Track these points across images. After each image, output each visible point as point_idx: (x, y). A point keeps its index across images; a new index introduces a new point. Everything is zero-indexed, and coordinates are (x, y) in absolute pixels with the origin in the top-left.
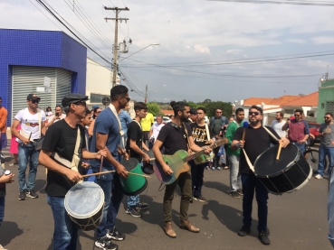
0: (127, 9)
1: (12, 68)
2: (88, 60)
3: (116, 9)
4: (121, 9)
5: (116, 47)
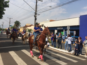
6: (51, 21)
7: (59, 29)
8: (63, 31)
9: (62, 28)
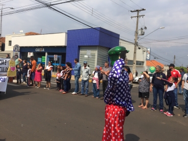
0: (143, 10)
1: (80, 48)
2: (120, 41)
3: (137, 11)
4: (140, 11)
5: (137, 33)
6: (28, 34)
7: (38, 50)
8: (45, 56)
9: (43, 50)
